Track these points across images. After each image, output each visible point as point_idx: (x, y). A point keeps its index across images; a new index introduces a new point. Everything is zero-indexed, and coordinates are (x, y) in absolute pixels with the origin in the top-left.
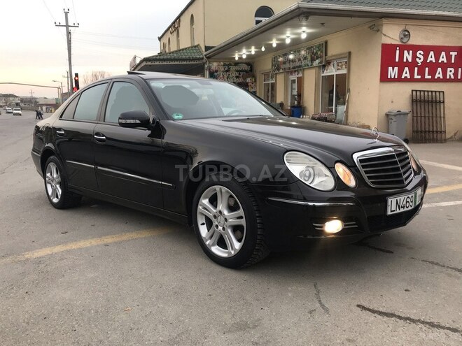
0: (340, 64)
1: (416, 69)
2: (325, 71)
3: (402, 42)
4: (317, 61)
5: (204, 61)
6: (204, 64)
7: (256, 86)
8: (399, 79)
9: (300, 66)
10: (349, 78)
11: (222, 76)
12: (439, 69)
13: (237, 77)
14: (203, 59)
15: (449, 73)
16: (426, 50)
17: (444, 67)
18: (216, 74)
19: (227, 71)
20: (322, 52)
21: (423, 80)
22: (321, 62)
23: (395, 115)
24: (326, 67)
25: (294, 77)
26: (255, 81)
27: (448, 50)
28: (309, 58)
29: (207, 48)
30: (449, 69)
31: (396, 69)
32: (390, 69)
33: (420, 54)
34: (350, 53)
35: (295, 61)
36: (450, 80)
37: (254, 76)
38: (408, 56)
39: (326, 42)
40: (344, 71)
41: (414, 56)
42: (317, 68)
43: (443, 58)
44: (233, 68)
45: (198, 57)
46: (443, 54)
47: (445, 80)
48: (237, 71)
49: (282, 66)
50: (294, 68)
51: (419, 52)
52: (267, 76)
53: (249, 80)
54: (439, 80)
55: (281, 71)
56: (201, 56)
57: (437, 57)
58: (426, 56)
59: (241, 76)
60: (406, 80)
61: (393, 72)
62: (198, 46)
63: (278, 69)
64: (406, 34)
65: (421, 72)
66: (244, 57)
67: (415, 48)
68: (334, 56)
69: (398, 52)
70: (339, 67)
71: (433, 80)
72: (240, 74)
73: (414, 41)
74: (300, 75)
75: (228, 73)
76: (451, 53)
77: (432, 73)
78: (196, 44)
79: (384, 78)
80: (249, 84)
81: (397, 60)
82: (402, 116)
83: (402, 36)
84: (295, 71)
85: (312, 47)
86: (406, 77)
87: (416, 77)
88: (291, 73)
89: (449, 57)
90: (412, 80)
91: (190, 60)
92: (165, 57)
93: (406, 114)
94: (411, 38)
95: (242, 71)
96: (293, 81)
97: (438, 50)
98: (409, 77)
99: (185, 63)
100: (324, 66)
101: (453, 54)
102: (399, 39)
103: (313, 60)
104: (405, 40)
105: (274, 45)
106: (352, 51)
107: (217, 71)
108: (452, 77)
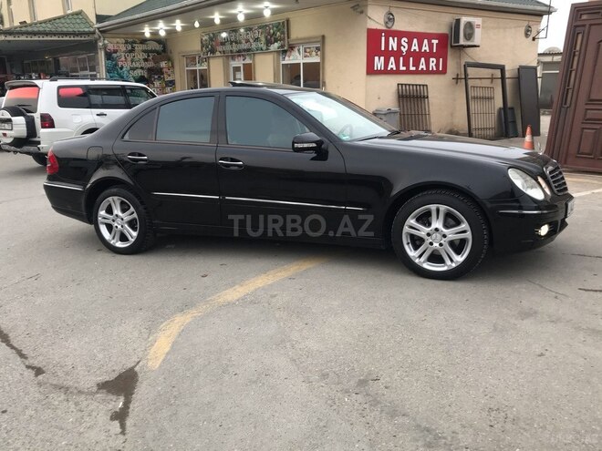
0: (308, 50)
1: (401, 58)
2: (287, 58)
3: (387, 27)
4: (276, 45)
5: (96, 36)
6: (96, 41)
7: (173, 72)
8: (385, 72)
9: (249, 50)
10: (323, 68)
11: (123, 59)
12: (423, 60)
13: (146, 60)
14: (94, 33)
15: (431, 64)
16: (410, 36)
17: (427, 56)
18: (115, 55)
19: (131, 51)
20: (283, 33)
21: (408, 72)
22: (282, 46)
23: (385, 114)
24: (288, 53)
25: (238, 63)
26: (173, 66)
27: (430, 37)
28: (263, 39)
29: (100, 18)
30: (431, 59)
31: (382, 58)
32: (376, 58)
33: (404, 40)
34: (323, 37)
35: (241, 43)
36: (433, 72)
37: (169, 59)
38: (393, 44)
39: (288, 21)
40: (316, 59)
41: (399, 45)
42: (276, 54)
43: (425, 48)
44: (139, 47)
45: (86, 30)
46: (426, 41)
47: (428, 72)
48: (144, 51)
49: (220, 48)
50: (239, 51)
51: (403, 39)
52: (192, 59)
53: (163, 64)
54: (422, 72)
55: (218, 54)
56: (92, 30)
57: (420, 46)
58: (410, 44)
59: (150, 58)
60: (392, 72)
61: (379, 63)
62: (80, 13)
63: (213, 51)
64: (390, 19)
65: (406, 64)
66: (162, 33)
67: (399, 35)
68: (301, 39)
69: (383, 38)
70: (307, 53)
71: (417, 72)
72: (149, 56)
73: (399, 25)
74: (248, 61)
75: (132, 54)
76: (433, 41)
77: (416, 64)
78: (75, 9)
79: (371, 71)
80: (164, 70)
81: (383, 49)
82: (392, 115)
83: (387, 20)
84: (239, 56)
85: (266, 26)
86: (392, 69)
87: (412, 68)
88: (233, 58)
89: (431, 45)
90: (397, 72)
91: (74, 34)
92: (36, 29)
93: (395, 113)
94: (395, 23)
95: (152, 51)
96: (237, 69)
97: (421, 37)
98: (395, 69)
99: (67, 38)
100: (284, 52)
101: (435, 42)
102: (383, 23)
103: (269, 43)
104: (390, 25)
105: (217, 21)
106: (326, 35)
107: (116, 52)
108: (435, 69)
